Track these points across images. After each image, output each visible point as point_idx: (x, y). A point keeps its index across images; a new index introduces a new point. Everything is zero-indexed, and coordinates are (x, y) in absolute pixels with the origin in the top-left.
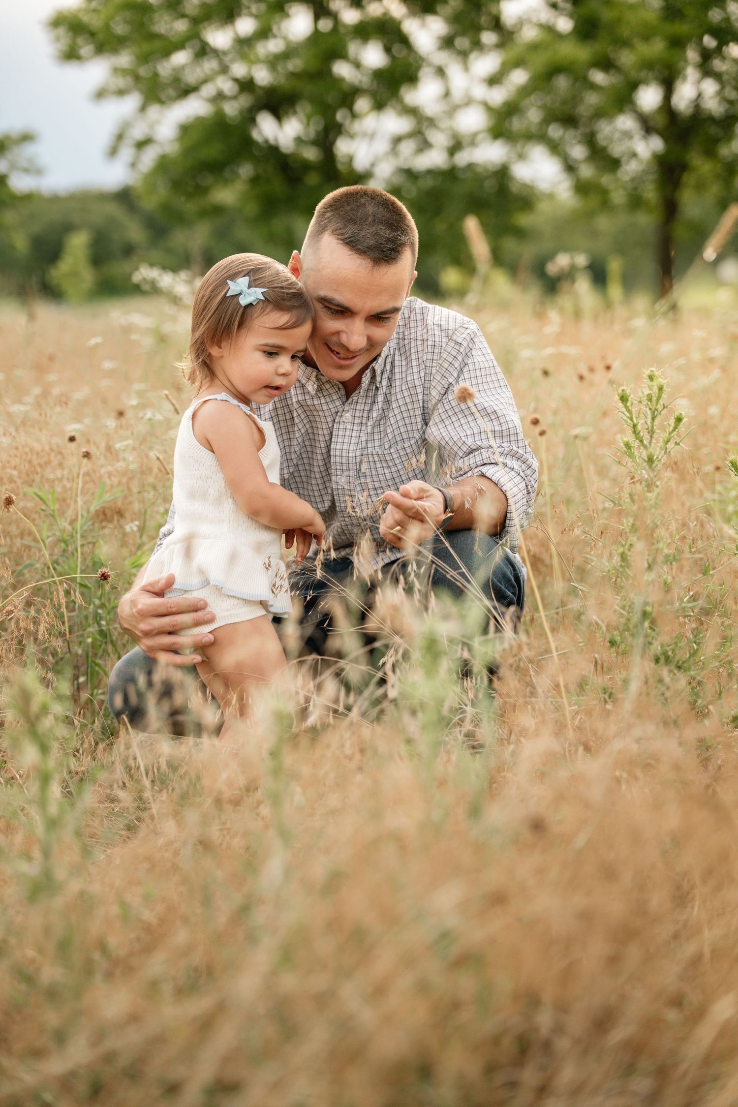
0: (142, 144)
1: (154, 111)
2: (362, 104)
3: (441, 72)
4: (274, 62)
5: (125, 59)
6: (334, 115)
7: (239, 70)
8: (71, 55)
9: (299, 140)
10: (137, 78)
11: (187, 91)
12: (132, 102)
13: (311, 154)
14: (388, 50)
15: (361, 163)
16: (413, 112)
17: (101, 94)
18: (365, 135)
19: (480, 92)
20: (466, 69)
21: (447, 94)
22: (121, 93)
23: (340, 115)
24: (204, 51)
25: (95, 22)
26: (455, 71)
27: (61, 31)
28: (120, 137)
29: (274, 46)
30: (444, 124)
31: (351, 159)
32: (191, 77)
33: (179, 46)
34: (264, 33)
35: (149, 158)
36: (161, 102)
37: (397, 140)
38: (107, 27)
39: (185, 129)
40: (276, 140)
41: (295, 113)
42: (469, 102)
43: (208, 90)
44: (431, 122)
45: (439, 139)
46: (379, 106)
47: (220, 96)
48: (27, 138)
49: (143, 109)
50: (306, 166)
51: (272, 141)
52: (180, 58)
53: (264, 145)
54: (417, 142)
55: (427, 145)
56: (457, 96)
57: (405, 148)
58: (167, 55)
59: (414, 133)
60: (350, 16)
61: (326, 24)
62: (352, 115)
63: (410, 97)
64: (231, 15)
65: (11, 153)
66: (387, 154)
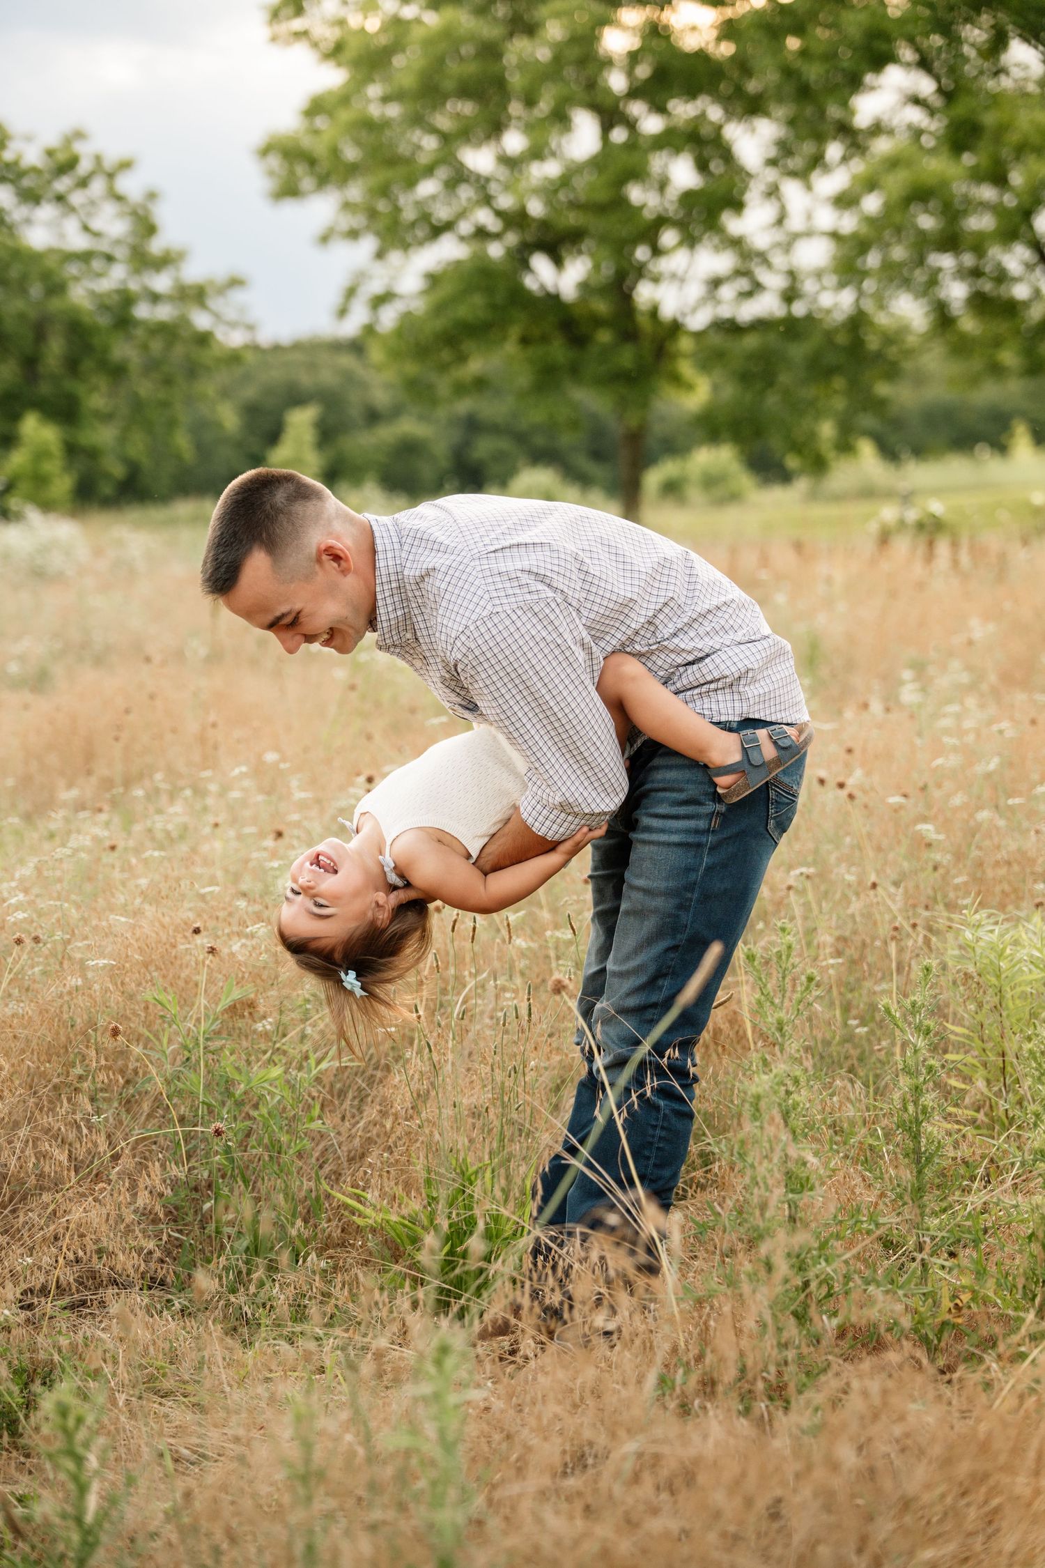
0: (380, 301)
1: (395, 257)
2: (669, 237)
3: (773, 192)
4: (550, 190)
5: (356, 191)
6: (632, 253)
7: (505, 201)
8: (288, 190)
10: (372, 214)
11: (438, 231)
12: (368, 244)
13: (602, 307)
14: (702, 166)
16: (736, 243)
17: (325, 239)
18: (674, 276)
19: (827, 218)
20: (809, 187)
21: (780, 221)
22: (353, 234)
23: (641, 253)
24: (460, 176)
25: (319, 148)
26: (792, 190)
27: (274, 161)
28: (351, 292)
29: (550, 169)
30: (778, 260)
31: (654, 312)
32: (442, 213)
33: (429, 171)
34: (537, 153)
35: (388, 318)
36: (406, 247)
38: (335, 152)
39: (433, 280)
40: (556, 286)
41: (580, 252)
43: (465, 227)
44: (763, 258)
45: (774, 281)
46: (690, 241)
47: (481, 234)
48: (235, 282)
49: (380, 255)
50: (597, 322)
51: (551, 289)
52: (428, 188)
53: (539, 294)
54: (743, 284)
55: (756, 288)
56: (795, 222)
57: (727, 292)
58: (411, 183)
59: (739, 273)
60: (652, 124)
61: (619, 135)
62: (657, 252)
63: (734, 225)
64: (496, 129)
65: (214, 303)
66: (703, 301)
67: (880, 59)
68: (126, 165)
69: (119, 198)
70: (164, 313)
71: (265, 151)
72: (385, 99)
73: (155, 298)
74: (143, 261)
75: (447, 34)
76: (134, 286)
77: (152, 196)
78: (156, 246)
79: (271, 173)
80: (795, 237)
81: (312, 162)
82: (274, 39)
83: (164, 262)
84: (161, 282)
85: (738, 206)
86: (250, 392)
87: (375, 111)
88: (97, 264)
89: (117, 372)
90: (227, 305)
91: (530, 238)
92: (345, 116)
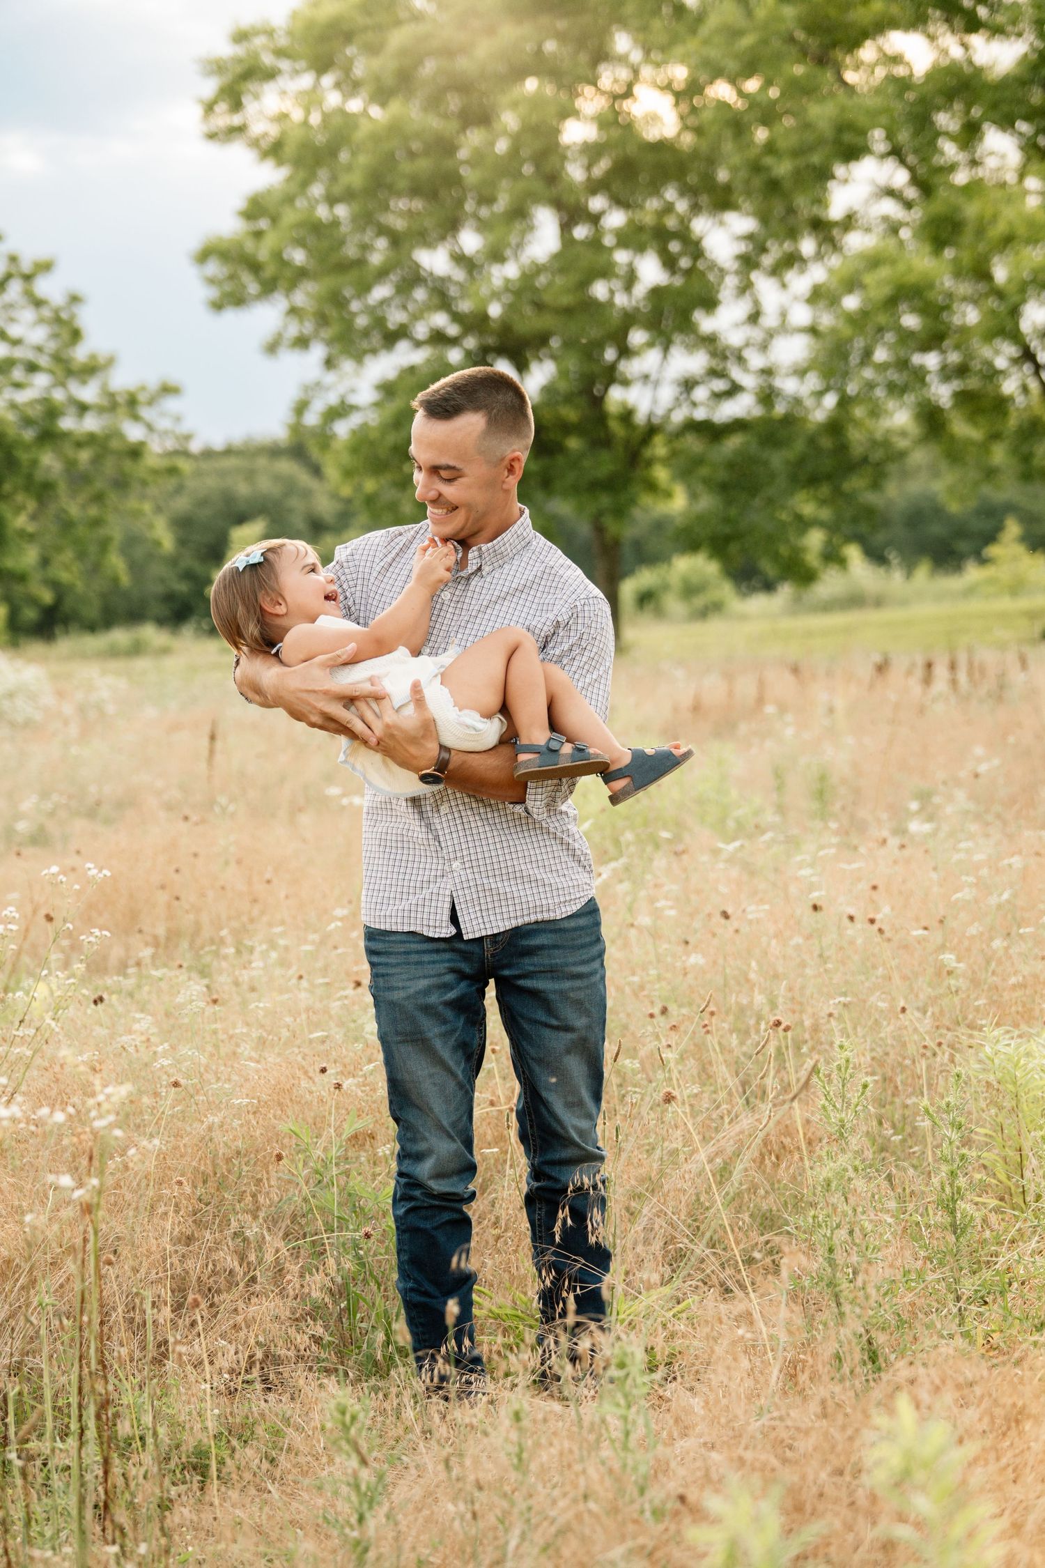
0: (334, 414)
1: (347, 366)
2: (638, 337)
3: (745, 287)
4: (511, 292)
5: (303, 296)
6: (600, 354)
7: (465, 306)
8: (231, 299)
9: (550, 392)
10: (322, 320)
11: (391, 338)
12: (318, 352)
13: (570, 414)
14: (669, 263)
16: (710, 341)
17: (272, 348)
18: (646, 378)
19: (801, 315)
20: (784, 286)
21: (755, 317)
22: (302, 343)
23: (610, 354)
24: (414, 278)
25: (264, 253)
27: (214, 267)
28: (302, 406)
29: (510, 271)
30: (756, 360)
31: (627, 415)
32: (396, 317)
33: (382, 274)
34: (497, 256)
35: (343, 429)
36: (359, 355)
37: (688, 385)
38: (278, 256)
42: (785, 328)
43: (422, 331)
44: (737, 356)
45: (751, 381)
47: (439, 338)
48: (168, 390)
49: (329, 363)
50: (567, 427)
52: (381, 292)
54: (720, 385)
55: (734, 390)
56: (770, 320)
57: (701, 393)
58: (364, 289)
59: (714, 373)
60: (616, 219)
61: (581, 232)
62: (625, 352)
63: (706, 323)
64: (452, 226)
65: (145, 412)
66: (677, 403)
67: (852, 153)
68: (45, 267)
69: (38, 303)
70: (91, 424)
71: (204, 256)
72: (332, 200)
73: (83, 408)
74: (67, 370)
75: (394, 128)
76: (58, 395)
77: (75, 299)
78: (81, 354)
79: (211, 281)
80: (770, 334)
81: (255, 267)
82: (212, 136)
83: (90, 370)
84: (88, 393)
85: (710, 304)
86: (182, 504)
87: (322, 212)
88: (18, 374)
89: (43, 491)
90: (162, 416)
91: (491, 341)
92: (290, 217)
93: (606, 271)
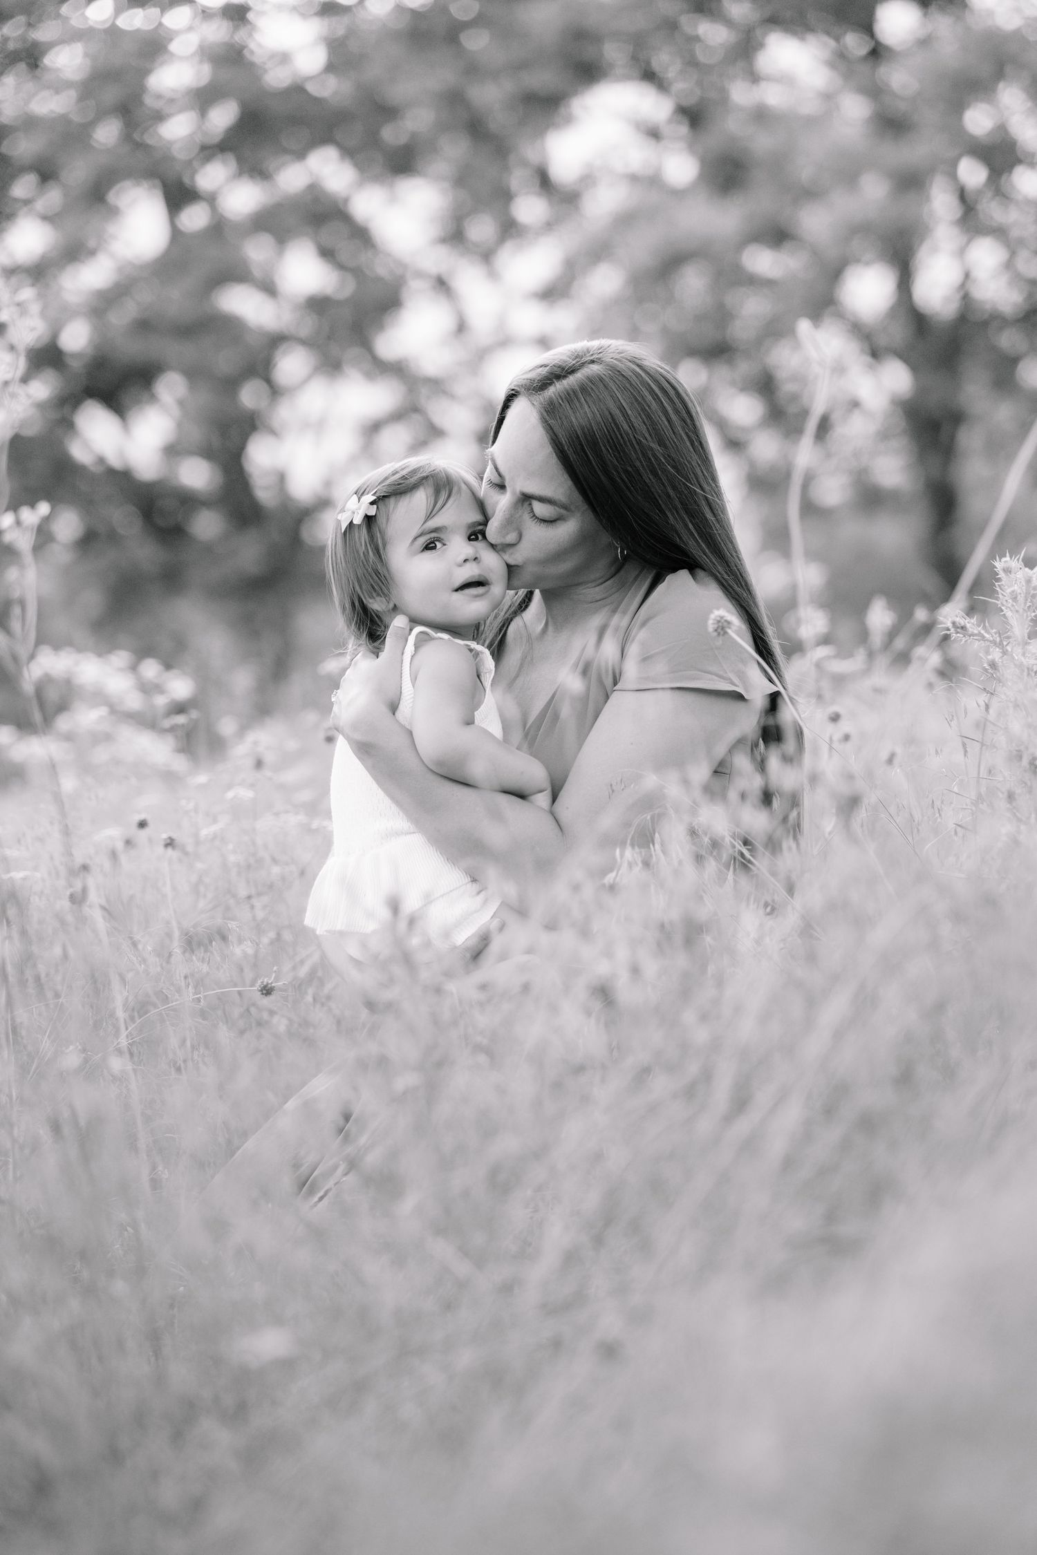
9: (172, 451)
15: (303, 486)
37: (373, 429)
42: (505, 342)
93: (235, 273)
